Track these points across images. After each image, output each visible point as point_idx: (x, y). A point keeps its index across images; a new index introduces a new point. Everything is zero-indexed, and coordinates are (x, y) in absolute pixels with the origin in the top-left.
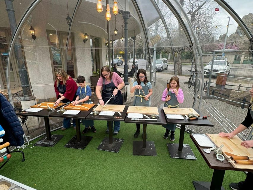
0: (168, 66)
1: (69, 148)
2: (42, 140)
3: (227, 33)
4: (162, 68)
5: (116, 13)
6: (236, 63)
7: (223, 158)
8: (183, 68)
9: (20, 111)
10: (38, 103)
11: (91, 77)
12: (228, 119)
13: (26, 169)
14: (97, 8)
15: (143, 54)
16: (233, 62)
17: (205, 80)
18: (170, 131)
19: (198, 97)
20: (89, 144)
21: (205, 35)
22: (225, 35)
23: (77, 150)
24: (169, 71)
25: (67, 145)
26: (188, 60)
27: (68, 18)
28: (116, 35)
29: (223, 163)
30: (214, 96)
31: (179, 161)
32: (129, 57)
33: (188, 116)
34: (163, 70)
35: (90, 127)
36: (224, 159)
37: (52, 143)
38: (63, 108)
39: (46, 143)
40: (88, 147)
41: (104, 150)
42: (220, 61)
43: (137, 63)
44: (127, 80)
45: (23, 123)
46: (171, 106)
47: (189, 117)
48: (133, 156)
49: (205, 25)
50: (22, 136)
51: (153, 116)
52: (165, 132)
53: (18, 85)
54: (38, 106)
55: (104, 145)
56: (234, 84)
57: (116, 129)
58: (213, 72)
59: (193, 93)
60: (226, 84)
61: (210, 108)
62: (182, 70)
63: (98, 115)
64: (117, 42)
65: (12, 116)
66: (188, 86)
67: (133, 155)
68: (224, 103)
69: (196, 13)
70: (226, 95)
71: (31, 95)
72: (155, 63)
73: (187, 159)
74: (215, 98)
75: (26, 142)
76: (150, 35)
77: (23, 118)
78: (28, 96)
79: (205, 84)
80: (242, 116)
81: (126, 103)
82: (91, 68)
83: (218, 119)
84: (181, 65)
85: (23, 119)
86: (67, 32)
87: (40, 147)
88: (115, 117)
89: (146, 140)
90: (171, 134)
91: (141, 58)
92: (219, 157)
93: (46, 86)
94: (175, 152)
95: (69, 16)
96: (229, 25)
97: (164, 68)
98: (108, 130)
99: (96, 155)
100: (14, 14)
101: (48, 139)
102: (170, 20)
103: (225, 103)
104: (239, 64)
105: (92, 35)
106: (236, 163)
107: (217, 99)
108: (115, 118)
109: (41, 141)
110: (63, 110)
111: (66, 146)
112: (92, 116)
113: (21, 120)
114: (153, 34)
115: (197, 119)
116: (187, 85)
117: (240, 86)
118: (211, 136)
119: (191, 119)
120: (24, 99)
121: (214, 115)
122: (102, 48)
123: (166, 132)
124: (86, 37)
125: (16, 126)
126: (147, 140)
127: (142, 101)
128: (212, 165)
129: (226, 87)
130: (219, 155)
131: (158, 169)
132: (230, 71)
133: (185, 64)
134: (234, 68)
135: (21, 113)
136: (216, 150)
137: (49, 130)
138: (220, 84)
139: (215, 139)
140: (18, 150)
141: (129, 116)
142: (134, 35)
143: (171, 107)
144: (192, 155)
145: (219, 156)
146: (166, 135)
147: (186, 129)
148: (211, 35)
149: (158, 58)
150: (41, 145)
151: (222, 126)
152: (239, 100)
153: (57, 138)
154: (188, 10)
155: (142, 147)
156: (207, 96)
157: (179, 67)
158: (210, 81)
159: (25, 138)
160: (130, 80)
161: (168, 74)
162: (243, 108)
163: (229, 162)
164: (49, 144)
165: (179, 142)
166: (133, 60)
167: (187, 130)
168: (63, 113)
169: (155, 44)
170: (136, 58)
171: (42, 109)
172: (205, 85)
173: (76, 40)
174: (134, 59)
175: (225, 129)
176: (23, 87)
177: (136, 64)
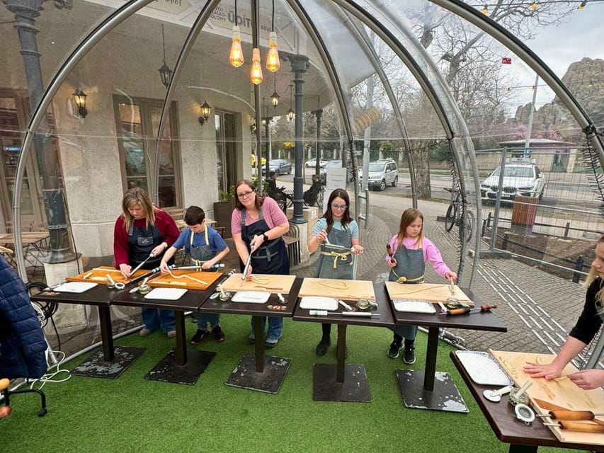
0: (397, 176)
1: (157, 380)
2: (91, 361)
3: (534, 103)
4: (385, 183)
5: (274, 68)
6: (558, 172)
7: (530, 415)
8: (432, 182)
9: (41, 290)
10: (86, 270)
11: (215, 204)
12: (542, 308)
13: (48, 437)
14: (231, 57)
15: (339, 149)
16: (550, 170)
17: (485, 213)
18: (404, 339)
19: (470, 254)
20: (206, 371)
21: (484, 107)
22: (529, 107)
23: (175, 388)
24: (400, 190)
25: (152, 373)
26: (445, 164)
27: (164, 69)
28: (275, 106)
29: (532, 428)
30: (507, 252)
31: (426, 417)
32: (306, 155)
33: (446, 305)
34: (387, 187)
35: (209, 329)
36: (532, 419)
37: (115, 368)
38: (144, 283)
39: (100, 369)
40: (203, 378)
41: (243, 385)
42: (520, 168)
43: (325, 170)
44: (302, 212)
45: (47, 318)
46: (405, 279)
47: (448, 308)
48: (312, 403)
49: (483, 83)
50: (41, 353)
51: (363, 305)
52: (392, 341)
53: (40, 222)
54: (85, 277)
55: (242, 375)
56: (553, 221)
57: (272, 333)
58: (503, 192)
59: (457, 244)
60: (536, 222)
61: (499, 281)
62: (430, 187)
63: (229, 300)
64: (278, 121)
65: (20, 306)
66: (446, 225)
67: (314, 399)
68: (531, 269)
69: (461, 58)
70: (536, 251)
71: (70, 250)
72: (367, 169)
73: (446, 411)
74: (509, 257)
75: (51, 366)
76: (356, 105)
77: (47, 306)
78: (63, 252)
79: (485, 221)
80: (576, 302)
81: (297, 267)
82: (216, 182)
83: (519, 310)
84: (429, 176)
85: (47, 309)
86: (162, 100)
87: (85, 379)
88: (270, 307)
89: (346, 361)
90: (405, 347)
91: (335, 157)
92: (521, 414)
93: (107, 225)
94: (416, 393)
95: (167, 64)
96: (536, 86)
97: (389, 182)
98: (252, 336)
99: (222, 399)
100: (39, 60)
101: (105, 359)
102: (400, 71)
103: (534, 269)
104: (563, 174)
105: (219, 106)
106: (562, 427)
107: (515, 258)
108: (269, 310)
109: (89, 363)
110: (144, 289)
111: (149, 377)
112: (215, 304)
113: (42, 312)
114: (363, 103)
115: (467, 313)
116: (444, 224)
117: (568, 228)
118: (500, 358)
119: (453, 312)
120: (52, 259)
121: (508, 298)
122: (241, 139)
123: (394, 341)
124: (206, 111)
125: (28, 328)
126: (348, 363)
127: (335, 267)
128: (504, 433)
129: (536, 229)
130: (521, 408)
131: (375, 436)
132: (543, 190)
133: (440, 173)
134: (553, 184)
135: (43, 296)
136: (514, 396)
137: (110, 335)
138: (522, 221)
139: (511, 365)
140: (31, 388)
141: (303, 305)
142: (319, 106)
143: (404, 283)
144: (456, 401)
145: (522, 411)
146: (394, 348)
147: (442, 334)
148: (498, 107)
149: (373, 157)
150: (87, 374)
151: (529, 325)
152: (566, 261)
153: (128, 356)
154: (441, 50)
155: (334, 379)
156: (490, 251)
157: (423, 180)
158: (496, 214)
159: (49, 356)
160: (307, 212)
161: (398, 196)
162: (577, 282)
163: (547, 426)
164: (107, 372)
165: (425, 366)
166: (315, 162)
167: (444, 337)
168: (145, 294)
169: (366, 128)
170: (322, 158)
171: (95, 285)
172: (485, 223)
173: (181, 119)
174: (318, 161)
175: (536, 333)
176: (51, 231)
177: (322, 172)
